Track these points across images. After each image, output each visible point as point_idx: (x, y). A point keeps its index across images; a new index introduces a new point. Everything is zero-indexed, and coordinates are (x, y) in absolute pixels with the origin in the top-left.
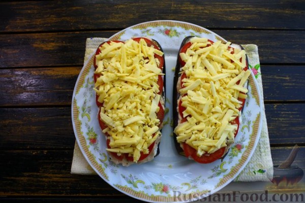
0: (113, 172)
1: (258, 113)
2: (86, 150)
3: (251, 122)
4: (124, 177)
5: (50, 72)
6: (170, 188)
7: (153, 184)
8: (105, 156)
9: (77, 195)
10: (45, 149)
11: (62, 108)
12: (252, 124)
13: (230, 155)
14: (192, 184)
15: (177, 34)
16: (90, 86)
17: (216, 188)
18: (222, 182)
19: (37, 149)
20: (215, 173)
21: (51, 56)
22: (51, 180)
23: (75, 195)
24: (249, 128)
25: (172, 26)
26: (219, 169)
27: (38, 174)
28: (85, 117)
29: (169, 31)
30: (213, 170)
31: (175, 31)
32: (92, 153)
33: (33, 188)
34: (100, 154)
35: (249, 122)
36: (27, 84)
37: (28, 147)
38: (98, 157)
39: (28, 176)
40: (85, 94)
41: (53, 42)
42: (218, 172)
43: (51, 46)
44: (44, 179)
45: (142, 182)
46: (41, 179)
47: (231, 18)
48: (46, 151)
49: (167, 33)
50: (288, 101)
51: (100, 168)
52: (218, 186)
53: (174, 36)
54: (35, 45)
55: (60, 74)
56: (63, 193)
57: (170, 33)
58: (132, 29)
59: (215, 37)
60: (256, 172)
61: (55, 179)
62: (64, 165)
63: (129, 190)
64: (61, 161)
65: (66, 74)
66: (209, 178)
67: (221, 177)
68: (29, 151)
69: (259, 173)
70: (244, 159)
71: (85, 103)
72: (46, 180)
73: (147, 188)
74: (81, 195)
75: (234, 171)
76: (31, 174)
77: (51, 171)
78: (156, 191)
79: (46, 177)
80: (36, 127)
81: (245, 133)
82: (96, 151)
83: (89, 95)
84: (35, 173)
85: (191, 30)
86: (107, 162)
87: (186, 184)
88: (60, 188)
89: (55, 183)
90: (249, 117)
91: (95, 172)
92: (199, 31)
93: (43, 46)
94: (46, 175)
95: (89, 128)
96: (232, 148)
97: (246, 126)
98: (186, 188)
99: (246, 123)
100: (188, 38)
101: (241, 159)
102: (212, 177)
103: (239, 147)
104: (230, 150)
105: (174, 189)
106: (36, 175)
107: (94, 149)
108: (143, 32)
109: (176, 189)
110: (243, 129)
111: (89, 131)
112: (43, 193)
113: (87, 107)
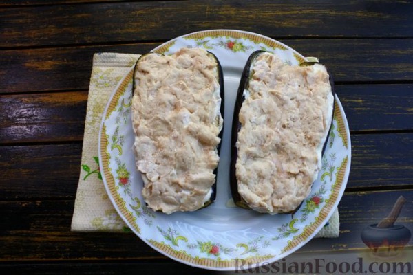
0: (148, 223)
1: (345, 158)
2: (114, 191)
3: (335, 169)
4: (161, 231)
6: (221, 249)
7: (199, 243)
8: (138, 202)
12: (335, 172)
13: (304, 211)
14: (250, 246)
15: (243, 48)
16: (125, 109)
17: (282, 253)
18: (291, 245)
19: (28, 199)
20: (282, 232)
24: (331, 176)
25: (237, 38)
26: (288, 228)
27: (28, 232)
28: (116, 150)
29: (233, 44)
30: (280, 230)
31: (241, 44)
32: (121, 196)
33: (22, 250)
34: (132, 199)
35: (332, 169)
37: (16, 197)
38: (128, 201)
40: (117, 120)
42: (286, 231)
45: (184, 239)
49: (230, 46)
51: (130, 217)
52: (285, 251)
53: (238, 50)
57: (234, 47)
58: (184, 39)
59: (293, 54)
63: (165, 247)
65: (68, 101)
66: (273, 239)
67: (290, 239)
68: (17, 202)
70: (322, 216)
71: (117, 131)
73: (190, 247)
75: (308, 232)
76: (18, 231)
78: (202, 251)
79: (40, 236)
80: (27, 171)
81: (325, 183)
82: (127, 195)
83: (122, 120)
85: (262, 44)
86: (140, 209)
87: (242, 245)
90: (332, 162)
92: (272, 45)
95: (120, 164)
96: (308, 202)
97: (327, 174)
98: (242, 250)
99: (327, 170)
100: (257, 53)
101: (318, 216)
102: (277, 238)
103: (316, 200)
104: (305, 203)
105: (227, 251)
106: (26, 234)
107: (125, 191)
108: (199, 44)
109: (229, 251)
110: (323, 177)
111: (120, 168)
112: (34, 257)
113: (119, 137)
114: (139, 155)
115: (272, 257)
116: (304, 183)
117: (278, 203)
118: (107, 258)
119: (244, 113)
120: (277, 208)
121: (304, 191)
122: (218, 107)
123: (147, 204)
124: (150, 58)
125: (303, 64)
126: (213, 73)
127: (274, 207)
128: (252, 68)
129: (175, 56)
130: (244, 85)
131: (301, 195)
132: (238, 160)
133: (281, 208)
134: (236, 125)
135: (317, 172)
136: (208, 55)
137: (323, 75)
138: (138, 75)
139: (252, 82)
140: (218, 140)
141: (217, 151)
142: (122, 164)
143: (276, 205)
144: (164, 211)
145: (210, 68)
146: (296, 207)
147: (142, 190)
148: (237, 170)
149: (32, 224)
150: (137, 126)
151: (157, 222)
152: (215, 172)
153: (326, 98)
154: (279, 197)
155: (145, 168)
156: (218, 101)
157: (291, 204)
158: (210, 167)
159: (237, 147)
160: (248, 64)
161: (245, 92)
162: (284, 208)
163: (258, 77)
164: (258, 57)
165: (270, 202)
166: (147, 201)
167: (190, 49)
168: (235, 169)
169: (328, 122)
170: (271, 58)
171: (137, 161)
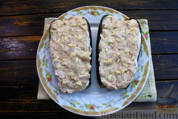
0: (62, 98)
1: (148, 61)
2: (46, 85)
4: (68, 101)
5: (24, 39)
6: (95, 107)
7: (85, 105)
8: (57, 89)
11: (32, 60)
12: (144, 68)
13: (131, 87)
14: (108, 104)
15: (99, 14)
16: (47, 47)
17: (122, 106)
18: (126, 103)
19: (18, 85)
20: (122, 97)
21: (24, 29)
22: (26, 103)
23: (40, 111)
24: (142, 70)
25: (96, 9)
26: (124, 95)
28: (45, 66)
29: (94, 12)
30: (121, 96)
31: (97, 12)
32: (49, 87)
33: (16, 108)
34: (54, 87)
35: (142, 67)
36: (11, 46)
37: (12, 84)
38: (52, 89)
39: (13, 101)
40: (44, 52)
41: (25, 21)
42: (123, 97)
43: (24, 23)
44: (22, 103)
45: (78, 104)
46: (20, 103)
47: (132, 3)
48: (23, 86)
49: (93, 13)
50: (166, 53)
51: (54, 96)
52: (123, 105)
53: (96, 15)
54: (15, 23)
55: (30, 40)
56: (33, 111)
57: (95, 14)
58: (71, 12)
59: (121, 15)
60: (146, 97)
61: (28, 102)
62: (34, 94)
63: (71, 108)
64: (32, 92)
65: (34, 40)
66: (118, 100)
67: (125, 100)
68: (13, 86)
69: (148, 97)
70: (139, 89)
71: (44, 57)
72: (23, 103)
73: (81, 107)
74: (44, 111)
75: (133, 96)
76: (15, 99)
77: (26, 97)
78: (87, 108)
79: (24, 101)
80: (17, 72)
81: (140, 73)
82: (51, 86)
83: (46, 52)
84: (17, 99)
85: (107, 12)
86: (58, 92)
87: (104, 104)
88: (32, 107)
89: (28, 105)
90: (142, 64)
91: (51, 98)
92: (112, 12)
93: (19, 24)
94: (23, 100)
95: (47, 72)
96: (132, 82)
97: (140, 69)
98: (104, 106)
99: (140, 67)
100: (105, 16)
101: (137, 89)
102: (120, 100)
103: (136, 82)
104: (131, 84)
105: (98, 107)
106: (18, 100)
107: (50, 84)
108: (78, 14)
109: (99, 107)
110: (138, 71)
111: (47, 74)
112: (21, 111)
113: (45, 60)
114: (55, 68)
115: (118, 108)
116: (130, 75)
117: (119, 85)
119: (101, 45)
120: (119, 87)
121: (130, 79)
122: (89, 43)
123: (60, 90)
124: (56, 22)
125: (126, 19)
126: (86, 27)
127: (117, 87)
128: (103, 23)
129: (68, 20)
130: (100, 32)
131: (129, 80)
132: (100, 67)
133: (120, 87)
134: (98, 51)
135: (136, 69)
136: (83, 19)
137: (136, 24)
138: (52, 31)
139: (104, 30)
140: (90, 58)
141: (90, 63)
142: (48, 72)
143: (118, 86)
144: (68, 92)
145: (84, 25)
146: (127, 86)
147: (58, 83)
148: (100, 71)
149: (20, 96)
150: (53, 54)
151: (66, 97)
152: (90, 73)
153: (138, 35)
154: (119, 82)
155: (58, 74)
156: (88, 40)
157: (125, 85)
158: (87, 71)
159: (99, 61)
160: (101, 22)
161: (101, 35)
162: (122, 87)
163: (106, 27)
164: (106, 18)
165: (115, 85)
166: (61, 89)
167: (74, 17)
168: (99, 71)
169: (139, 46)
170: (112, 18)
171: (54, 71)
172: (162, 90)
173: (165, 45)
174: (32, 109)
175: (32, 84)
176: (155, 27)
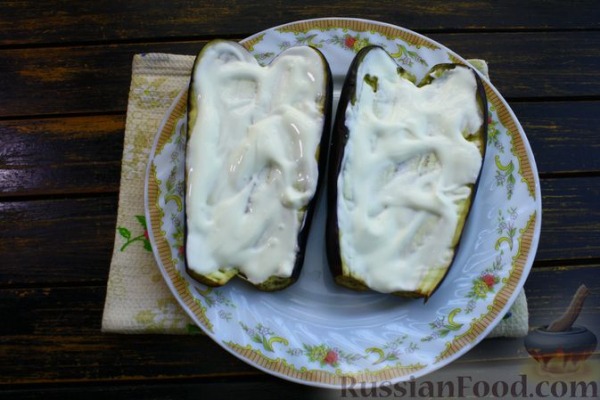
4: (246, 328)
5: (57, 127)
9: (116, 378)
10: (47, 285)
11: (83, 200)
21: (58, 93)
22: (60, 349)
23: (110, 379)
27: (31, 337)
36: (8, 151)
37: (10, 282)
39: (8, 343)
41: (63, 65)
43: (57, 74)
44: (44, 348)
46: (38, 349)
47: (433, 9)
48: (49, 289)
50: (555, 172)
54: (23, 73)
55: (78, 130)
56: (84, 376)
61: (68, 347)
62: (88, 316)
64: (82, 309)
65: (92, 130)
68: (12, 291)
72: (48, 349)
74: (124, 378)
75: (476, 328)
77: (59, 329)
79: (49, 344)
80: (27, 241)
84: (25, 337)
88: (79, 365)
89: (67, 356)
93: (41, 74)
94: (47, 339)
106: (28, 340)
118: (160, 377)
149: (37, 325)
172: (547, 300)
173: (552, 146)
174: (82, 372)
175: (83, 280)
176: (515, 87)
